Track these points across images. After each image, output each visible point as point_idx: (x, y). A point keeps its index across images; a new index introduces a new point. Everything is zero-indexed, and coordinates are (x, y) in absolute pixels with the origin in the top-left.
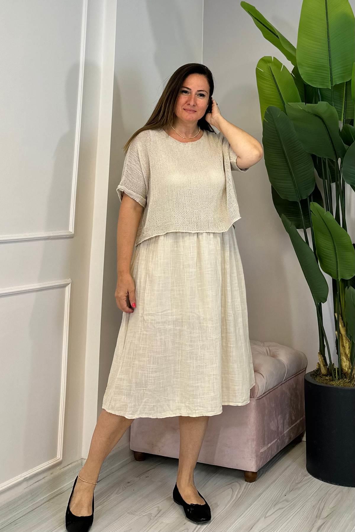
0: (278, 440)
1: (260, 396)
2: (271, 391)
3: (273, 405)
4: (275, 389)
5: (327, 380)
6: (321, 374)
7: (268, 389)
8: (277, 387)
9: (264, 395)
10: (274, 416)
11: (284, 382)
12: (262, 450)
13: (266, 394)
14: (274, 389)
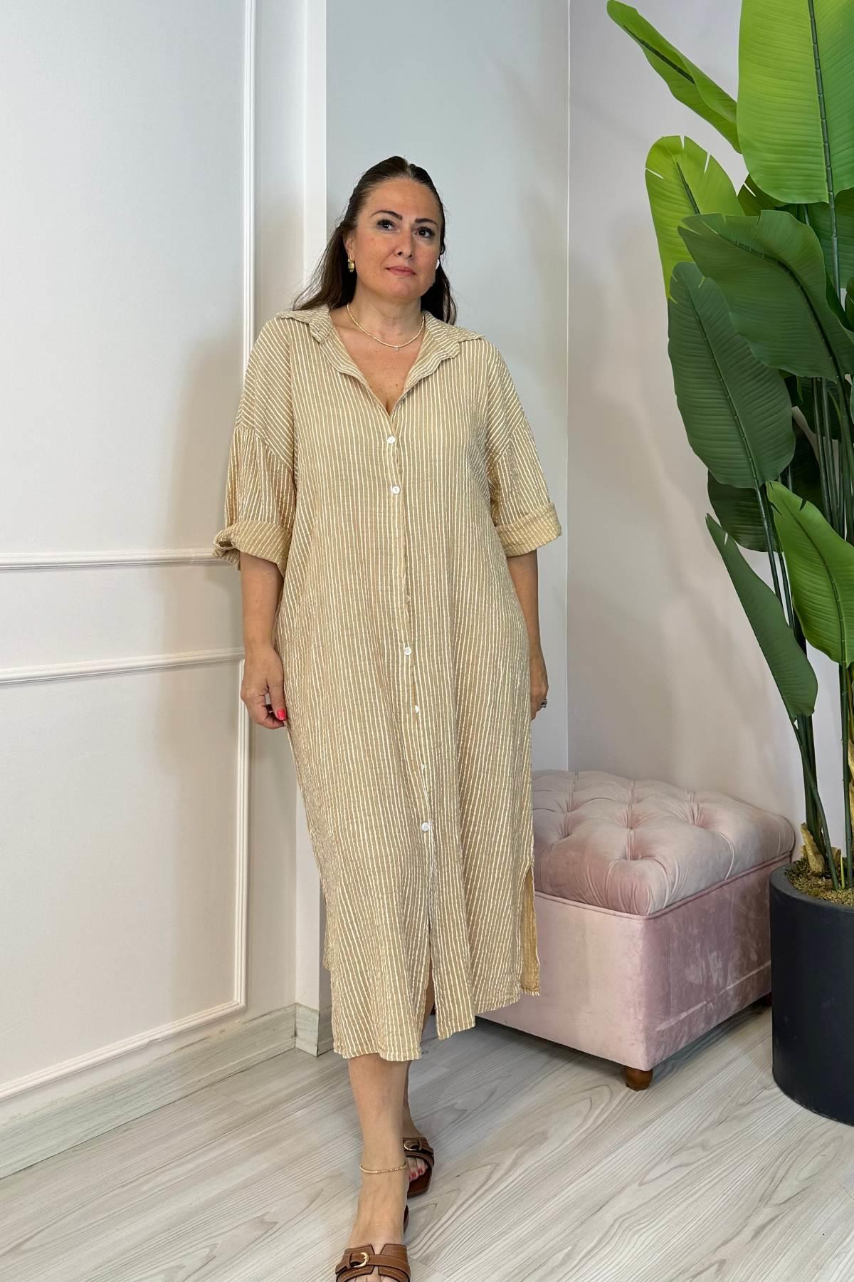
0: (708, 1003)
1: (657, 912)
2: (690, 901)
3: (695, 931)
4: (701, 896)
5: (820, 887)
6: (809, 871)
7: (682, 895)
8: (709, 893)
9: (667, 910)
10: (698, 954)
11: (726, 881)
12: (663, 1027)
13: (672, 907)
14: (699, 896)
